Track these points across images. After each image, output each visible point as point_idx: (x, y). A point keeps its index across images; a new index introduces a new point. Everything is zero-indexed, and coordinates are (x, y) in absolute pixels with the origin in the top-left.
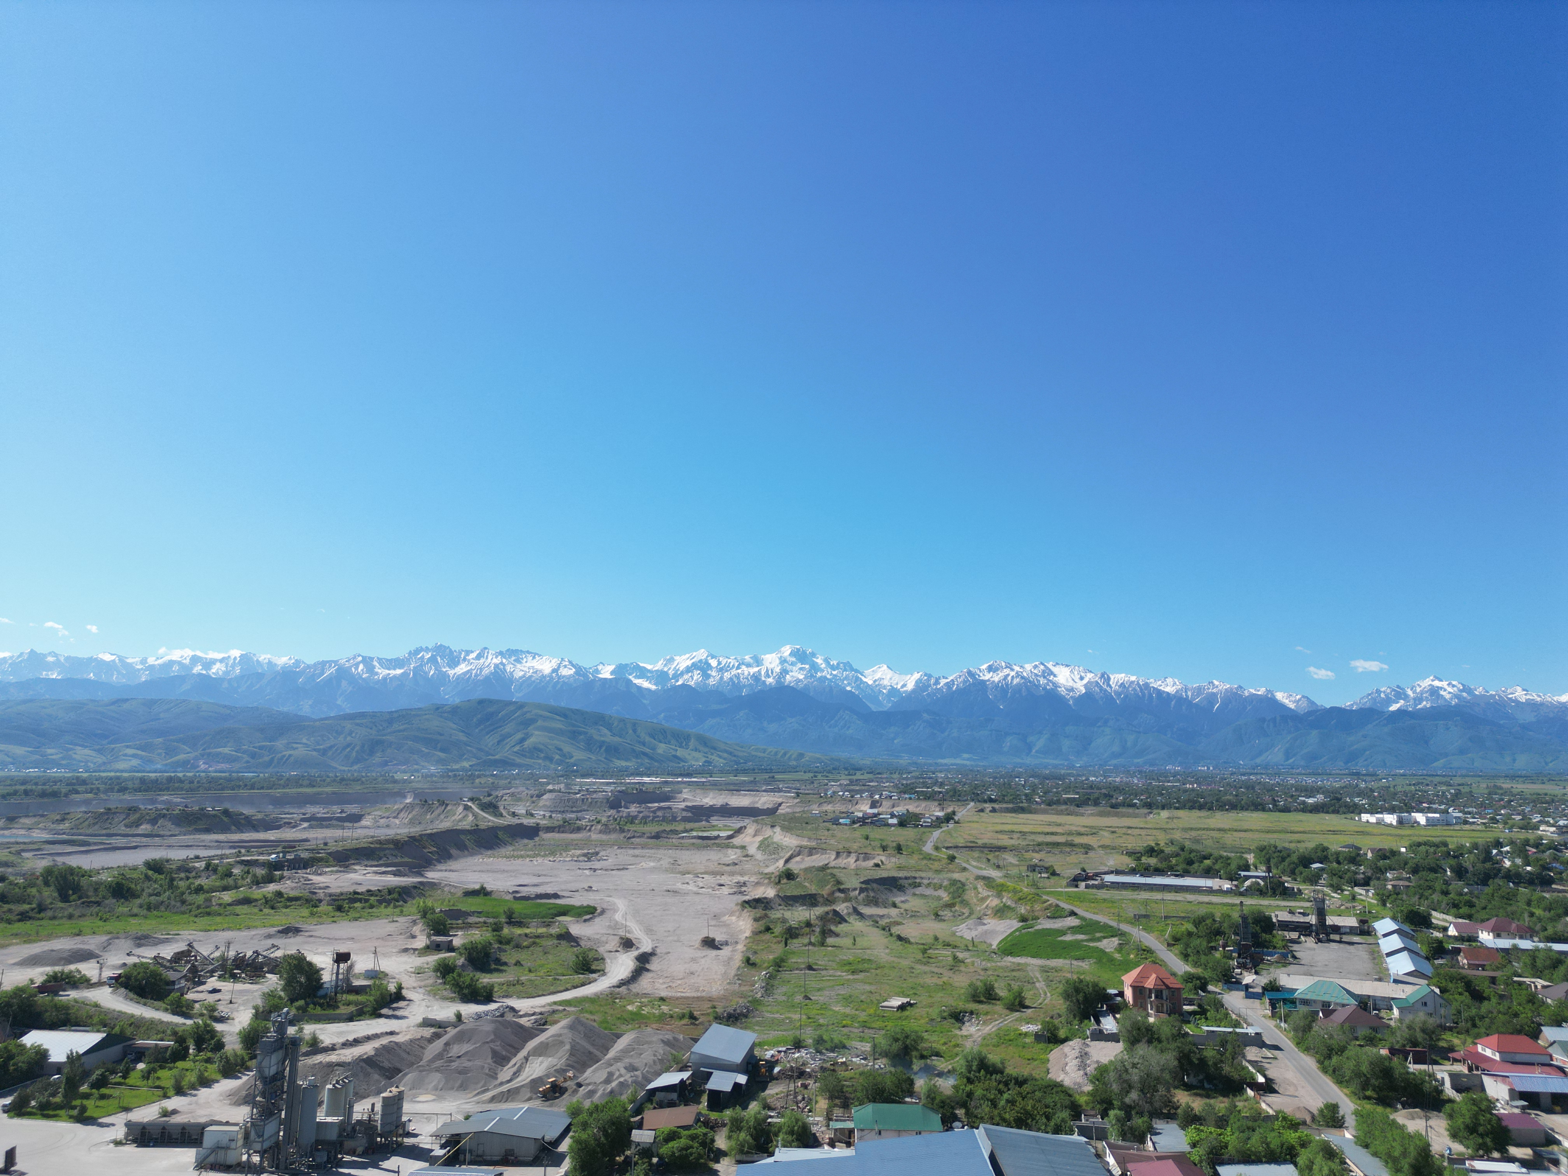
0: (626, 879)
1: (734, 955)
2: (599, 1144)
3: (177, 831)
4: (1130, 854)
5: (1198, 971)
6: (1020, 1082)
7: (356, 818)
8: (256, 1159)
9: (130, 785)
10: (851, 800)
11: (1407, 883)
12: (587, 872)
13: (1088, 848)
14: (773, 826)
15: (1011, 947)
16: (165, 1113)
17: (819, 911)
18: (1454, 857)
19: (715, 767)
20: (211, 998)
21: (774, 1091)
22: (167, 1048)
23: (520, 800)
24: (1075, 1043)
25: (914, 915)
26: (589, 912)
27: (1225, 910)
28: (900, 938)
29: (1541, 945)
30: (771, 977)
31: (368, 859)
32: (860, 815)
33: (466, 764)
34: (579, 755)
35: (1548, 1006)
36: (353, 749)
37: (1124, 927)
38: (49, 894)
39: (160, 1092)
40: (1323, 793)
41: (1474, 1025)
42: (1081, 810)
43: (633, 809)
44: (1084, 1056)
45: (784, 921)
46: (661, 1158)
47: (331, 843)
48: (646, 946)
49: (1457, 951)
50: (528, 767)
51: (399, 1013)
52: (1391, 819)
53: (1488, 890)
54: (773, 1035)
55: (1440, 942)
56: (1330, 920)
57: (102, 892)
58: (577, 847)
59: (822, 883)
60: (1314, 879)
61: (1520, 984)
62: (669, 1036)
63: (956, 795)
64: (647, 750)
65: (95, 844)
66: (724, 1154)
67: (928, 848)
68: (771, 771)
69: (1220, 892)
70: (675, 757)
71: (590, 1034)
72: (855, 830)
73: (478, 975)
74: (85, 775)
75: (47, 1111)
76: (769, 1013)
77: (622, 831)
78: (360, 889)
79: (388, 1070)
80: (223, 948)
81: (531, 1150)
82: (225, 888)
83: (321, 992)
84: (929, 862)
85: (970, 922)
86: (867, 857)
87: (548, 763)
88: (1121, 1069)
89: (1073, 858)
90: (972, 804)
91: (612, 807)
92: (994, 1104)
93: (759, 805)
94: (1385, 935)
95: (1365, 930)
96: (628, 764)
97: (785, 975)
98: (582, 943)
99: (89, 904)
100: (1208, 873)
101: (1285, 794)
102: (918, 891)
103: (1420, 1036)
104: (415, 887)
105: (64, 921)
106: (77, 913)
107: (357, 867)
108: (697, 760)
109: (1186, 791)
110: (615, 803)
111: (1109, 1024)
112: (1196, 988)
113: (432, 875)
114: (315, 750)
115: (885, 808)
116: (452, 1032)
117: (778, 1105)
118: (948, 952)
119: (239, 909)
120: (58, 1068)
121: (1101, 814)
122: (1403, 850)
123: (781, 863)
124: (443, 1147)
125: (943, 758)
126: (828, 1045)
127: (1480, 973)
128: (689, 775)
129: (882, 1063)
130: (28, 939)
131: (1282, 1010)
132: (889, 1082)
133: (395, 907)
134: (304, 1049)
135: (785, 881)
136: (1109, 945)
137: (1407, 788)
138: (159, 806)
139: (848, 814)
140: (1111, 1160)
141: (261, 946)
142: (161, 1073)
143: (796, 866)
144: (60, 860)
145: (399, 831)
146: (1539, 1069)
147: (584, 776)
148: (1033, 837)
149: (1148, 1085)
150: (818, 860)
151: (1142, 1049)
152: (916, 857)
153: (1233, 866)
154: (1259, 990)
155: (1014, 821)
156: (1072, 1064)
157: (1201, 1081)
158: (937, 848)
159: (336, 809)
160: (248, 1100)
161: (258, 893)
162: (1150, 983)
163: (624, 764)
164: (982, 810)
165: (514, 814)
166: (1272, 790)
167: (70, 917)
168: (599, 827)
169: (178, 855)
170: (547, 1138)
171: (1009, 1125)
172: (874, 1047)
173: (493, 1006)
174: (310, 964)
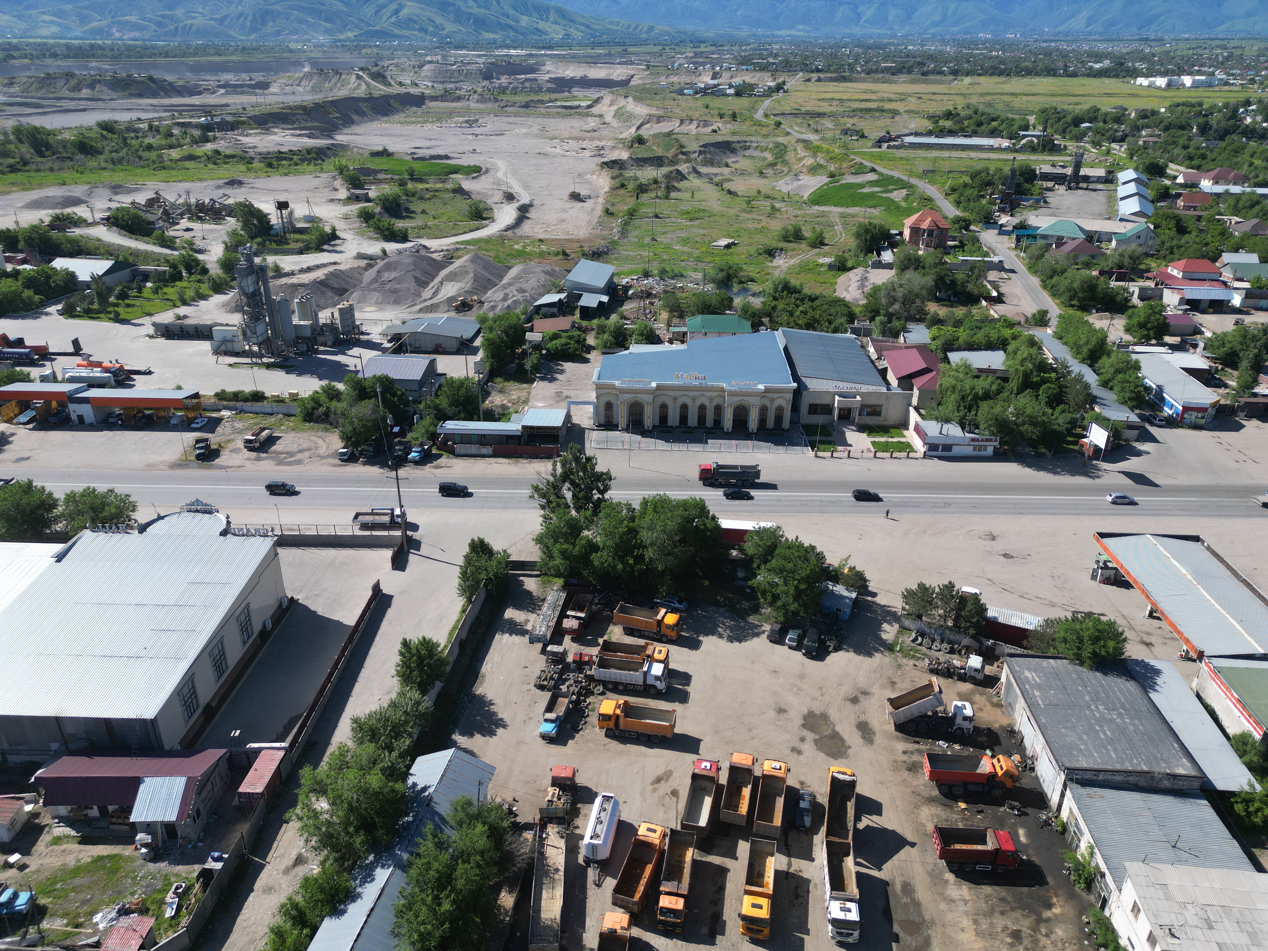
0: (503, 143)
1: (596, 206)
2: (503, 341)
3: (114, 96)
4: (930, 117)
5: (966, 215)
6: (812, 299)
7: (264, 86)
8: (255, 348)
9: (59, 51)
10: (695, 72)
11: (1156, 139)
12: (470, 137)
13: (895, 113)
14: (626, 97)
15: (819, 198)
16: (179, 318)
17: (665, 170)
18: (1206, 116)
19: (573, 39)
20: (187, 235)
21: (628, 307)
22: (165, 272)
23: (403, 70)
24: (859, 271)
25: (743, 173)
26: (475, 171)
27: (999, 165)
28: (730, 192)
29: (1248, 190)
30: (626, 224)
31: (283, 123)
32: (702, 86)
33: (351, 35)
34: (450, 27)
35: (1235, 237)
36: (246, 18)
37: (913, 181)
38: (26, 150)
39: (171, 304)
40: (1110, 59)
41: (1172, 253)
42: (895, 78)
43: (504, 80)
44: (864, 279)
45: (636, 179)
46: (548, 350)
47: (249, 108)
48: (525, 199)
49: (1178, 195)
50: (407, 38)
51: (338, 248)
52: (1161, 82)
53: (1222, 144)
54: (627, 267)
55: (1167, 188)
56: (1083, 172)
57: (70, 149)
58: (459, 115)
59: (668, 147)
60: (1079, 138)
61: (1219, 220)
62: (548, 268)
63: (788, 66)
64: (512, 23)
65: (48, 106)
66: (594, 348)
67: (759, 116)
68: (624, 44)
69: (1000, 149)
70: (537, 29)
71: (487, 266)
72: (697, 99)
73: (393, 220)
74: (15, 41)
75: (89, 314)
76: (625, 251)
77: (496, 100)
78: (284, 149)
79: (338, 289)
80: (184, 196)
81: (455, 345)
82: (171, 147)
83: (273, 232)
84: (758, 128)
85: (788, 178)
86: (706, 124)
87: (423, 35)
88: (890, 288)
89: (881, 123)
90: (801, 74)
91: (485, 78)
92: (791, 314)
93: (614, 77)
94: (1124, 183)
95: (1110, 179)
96: (496, 36)
97: (637, 222)
98: (473, 196)
99: (63, 159)
100: (993, 133)
101: (1077, 59)
102: (747, 153)
103: (1126, 261)
104: (328, 148)
105: (48, 173)
106: (56, 166)
107: (276, 130)
108: (557, 33)
109: (991, 58)
110: (488, 74)
111: (887, 256)
112: (960, 228)
113: (341, 138)
114: (212, 19)
115: (724, 79)
116: (381, 263)
117: (632, 316)
118: (767, 203)
119: (187, 164)
120: (87, 285)
121: (912, 82)
122: (1163, 110)
123: (633, 130)
124: (389, 341)
125: (780, 29)
126: (670, 275)
127: (1192, 213)
128: (550, 48)
129: (710, 287)
130: (25, 187)
131: (1024, 243)
132: (714, 301)
133: (316, 165)
134: (271, 274)
135: (636, 145)
136: (898, 195)
137: (1186, 52)
138: (92, 72)
139: (691, 85)
140: (871, 349)
141: (216, 195)
142: (165, 290)
143: (645, 132)
144: (24, 120)
145: (305, 98)
146: (1207, 283)
147: (457, 48)
148: (849, 104)
149: (908, 299)
150: (664, 127)
151: (910, 274)
152: (748, 123)
153: (1015, 127)
154: (1010, 228)
155: (836, 89)
156: (854, 285)
157: (949, 296)
158: (766, 116)
159: (245, 76)
160: (238, 309)
161: (199, 150)
162: (925, 225)
163: (491, 36)
164: (809, 80)
165: (401, 84)
166: (1066, 56)
167: (52, 170)
168: (476, 96)
169: (123, 117)
170: (465, 337)
171: (801, 328)
172: (705, 275)
173: (409, 245)
174: (259, 211)
